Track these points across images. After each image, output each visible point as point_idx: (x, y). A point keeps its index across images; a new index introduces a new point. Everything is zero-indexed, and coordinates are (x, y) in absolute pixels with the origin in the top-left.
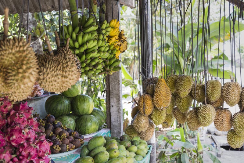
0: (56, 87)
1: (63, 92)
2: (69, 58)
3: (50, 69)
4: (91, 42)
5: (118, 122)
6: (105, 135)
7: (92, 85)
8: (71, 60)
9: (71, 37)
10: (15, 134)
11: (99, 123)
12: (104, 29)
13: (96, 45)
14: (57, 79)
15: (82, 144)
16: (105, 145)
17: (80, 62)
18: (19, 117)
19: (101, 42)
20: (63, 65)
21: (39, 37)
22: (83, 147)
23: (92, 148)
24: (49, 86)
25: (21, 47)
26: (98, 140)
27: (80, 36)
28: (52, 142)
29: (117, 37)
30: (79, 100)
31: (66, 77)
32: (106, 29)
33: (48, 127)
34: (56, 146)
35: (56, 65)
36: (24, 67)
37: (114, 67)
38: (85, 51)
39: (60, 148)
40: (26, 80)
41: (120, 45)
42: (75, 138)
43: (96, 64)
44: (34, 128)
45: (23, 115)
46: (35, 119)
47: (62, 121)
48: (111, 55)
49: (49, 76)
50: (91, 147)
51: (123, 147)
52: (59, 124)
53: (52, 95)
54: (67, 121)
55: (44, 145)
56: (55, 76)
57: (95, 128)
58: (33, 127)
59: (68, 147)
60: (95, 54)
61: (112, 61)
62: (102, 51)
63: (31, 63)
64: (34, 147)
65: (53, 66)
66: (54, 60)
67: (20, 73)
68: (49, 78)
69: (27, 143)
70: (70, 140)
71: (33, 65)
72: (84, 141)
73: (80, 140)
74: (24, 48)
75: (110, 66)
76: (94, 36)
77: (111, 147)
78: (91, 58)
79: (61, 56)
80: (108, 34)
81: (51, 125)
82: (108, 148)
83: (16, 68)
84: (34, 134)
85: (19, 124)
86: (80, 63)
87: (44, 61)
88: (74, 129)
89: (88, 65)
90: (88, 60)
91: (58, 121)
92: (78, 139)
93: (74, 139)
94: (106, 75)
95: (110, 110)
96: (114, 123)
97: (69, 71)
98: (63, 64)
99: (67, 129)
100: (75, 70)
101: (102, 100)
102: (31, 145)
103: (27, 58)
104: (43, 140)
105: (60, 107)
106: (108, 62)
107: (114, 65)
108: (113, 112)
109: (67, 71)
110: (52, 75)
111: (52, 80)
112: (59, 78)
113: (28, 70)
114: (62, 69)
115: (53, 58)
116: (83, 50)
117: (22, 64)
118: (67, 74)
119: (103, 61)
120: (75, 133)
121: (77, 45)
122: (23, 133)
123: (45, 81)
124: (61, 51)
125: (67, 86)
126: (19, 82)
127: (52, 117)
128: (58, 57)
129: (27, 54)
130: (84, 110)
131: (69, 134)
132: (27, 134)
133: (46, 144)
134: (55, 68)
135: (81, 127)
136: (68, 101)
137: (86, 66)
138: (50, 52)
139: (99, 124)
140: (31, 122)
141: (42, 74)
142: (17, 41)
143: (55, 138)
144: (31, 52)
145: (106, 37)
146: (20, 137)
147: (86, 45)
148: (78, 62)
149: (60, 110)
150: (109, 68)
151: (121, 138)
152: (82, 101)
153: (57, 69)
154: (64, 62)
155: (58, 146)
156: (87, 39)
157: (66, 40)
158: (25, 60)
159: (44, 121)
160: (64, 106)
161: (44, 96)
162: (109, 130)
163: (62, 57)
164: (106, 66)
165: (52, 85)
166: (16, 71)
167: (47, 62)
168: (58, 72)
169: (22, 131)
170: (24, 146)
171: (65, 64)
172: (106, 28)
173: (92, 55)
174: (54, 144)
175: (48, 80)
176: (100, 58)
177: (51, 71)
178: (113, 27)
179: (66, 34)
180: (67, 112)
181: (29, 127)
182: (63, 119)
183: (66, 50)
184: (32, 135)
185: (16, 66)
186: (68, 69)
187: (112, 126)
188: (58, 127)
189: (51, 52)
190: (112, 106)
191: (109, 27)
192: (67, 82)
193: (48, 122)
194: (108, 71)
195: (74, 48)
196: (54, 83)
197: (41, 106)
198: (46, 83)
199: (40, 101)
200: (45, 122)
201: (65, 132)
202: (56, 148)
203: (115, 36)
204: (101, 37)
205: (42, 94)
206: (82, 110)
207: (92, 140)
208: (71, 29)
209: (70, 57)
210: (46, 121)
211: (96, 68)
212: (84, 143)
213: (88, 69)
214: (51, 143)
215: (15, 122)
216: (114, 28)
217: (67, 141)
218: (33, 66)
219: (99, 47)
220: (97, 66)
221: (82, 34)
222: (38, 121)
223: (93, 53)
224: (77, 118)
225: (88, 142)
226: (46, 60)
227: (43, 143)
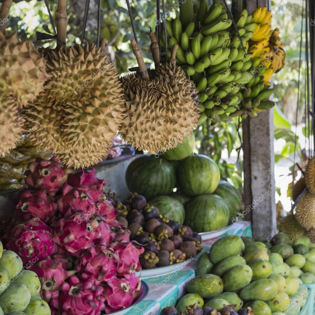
0: (154, 140)
1: (167, 150)
2: (179, 85)
3: (143, 107)
4: (219, 53)
5: (267, 209)
6: (241, 234)
7: (211, 136)
8: (183, 88)
9: (180, 43)
10: (73, 231)
11: (230, 209)
12: (241, 28)
13: (227, 58)
14: (157, 124)
15: (198, 252)
16: (244, 254)
17: (197, 92)
18: (80, 198)
19: (236, 52)
20: (167, 98)
21: (109, 42)
22: (201, 256)
23: (219, 259)
24: (140, 138)
25: (89, 62)
26: (230, 243)
27: (196, 42)
28: (143, 247)
29: (266, 43)
30: (192, 166)
31: (173, 122)
32: (246, 28)
33: (134, 218)
34: (149, 255)
35: (154, 98)
36: (97, 103)
37: (261, 102)
38: (206, 69)
39: (157, 257)
40: (101, 128)
41: (272, 59)
42: (186, 239)
43: (227, 96)
44: (108, 220)
45: (87, 195)
46: (110, 202)
47: (158, 205)
48: (255, 78)
49: (142, 119)
50: (217, 257)
51: (278, 258)
52: (155, 212)
53: (139, 156)
54: (168, 206)
55: (127, 253)
56: (153, 119)
57: (223, 220)
58: (106, 219)
59: (173, 256)
60: (226, 77)
61: (258, 91)
62: (238, 71)
63: (109, 94)
64: (110, 256)
65: (148, 101)
66: (151, 89)
67: (89, 114)
68: (142, 124)
69: (95, 248)
70: (176, 242)
71: (114, 99)
72: (203, 245)
73: (194, 243)
74: (95, 65)
75: (254, 99)
76: (224, 40)
77: (255, 257)
78: (217, 85)
79: (164, 80)
80: (250, 36)
81: (139, 213)
82: (249, 258)
83: (80, 105)
84: (109, 231)
85: (80, 211)
86: (198, 94)
87: (132, 89)
88: (183, 221)
89: (213, 98)
90: (212, 87)
91: (153, 207)
92: (191, 240)
93: (184, 241)
94: (245, 116)
95: (250, 185)
96: (258, 211)
97: (180, 110)
98: (168, 96)
99: (170, 221)
100: (191, 108)
101: (230, 166)
102: (104, 252)
103: (102, 85)
104: (127, 243)
105: (155, 179)
106: (249, 93)
107: (262, 98)
108: (257, 189)
109: (177, 110)
110: (147, 118)
111: (148, 128)
112: (160, 124)
113: (104, 109)
114: (165, 106)
115: (149, 85)
116: (202, 68)
117: (93, 97)
118: (175, 115)
119: (240, 91)
120: (185, 229)
121: (190, 58)
122: (89, 229)
123: (133, 128)
124: (162, 71)
125: (175, 138)
126: (87, 132)
127: (141, 199)
128: (158, 82)
129: (102, 77)
130: (200, 185)
131: (174, 231)
132: (96, 231)
133: (132, 250)
134: (151, 103)
135: (194, 219)
136: (171, 167)
137: (207, 100)
138: (142, 73)
139: (231, 213)
140: (102, 208)
141: (127, 116)
142: (82, 51)
143: (148, 240)
144: (110, 73)
145: (247, 42)
146: (83, 237)
147: (209, 58)
148: (194, 92)
149: (155, 185)
150: (250, 103)
151: (274, 240)
152: (197, 167)
153: (156, 107)
154: (169, 93)
155: (154, 255)
156: (211, 47)
157: (171, 49)
158: (98, 89)
159: (126, 206)
160: (163, 178)
161: (123, 157)
162: (248, 224)
163: (166, 82)
164: (246, 100)
165: (147, 138)
166: (81, 111)
167: (138, 92)
168: (159, 112)
169: (86, 226)
170: (90, 254)
171: (171, 95)
172: (247, 24)
173: (220, 78)
174: (147, 250)
175: (139, 128)
176: (234, 83)
177: (145, 111)
178: (258, 23)
179: (169, 37)
180: (168, 188)
181: (99, 219)
182: (160, 202)
183: (172, 70)
184: (105, 233)
185: (80, 101)
186: (178, 106)
187: (254, 217)
188: (152, 218)
189: (144, 73)
190: (256, 178)
191: (252, 23)
192: (175, 131)
193: (132, 208)
194: (249, 110)
195: (185, 65)
196: (151, 133)
197: (118, 178)
198: (135, 132)
199: (116, 168)
200: (127, 208)
201: (166, 228)
202: (150, 257)
203: (263, 39)
204: (237, 43)
205: (120, 153)
206: (197, 185)
207: (219, 243)
208: (178, 26)
209: (180, 82)
210: (128, 206)
211: (227, 105)
212: (202, 249)
213: (211, 105)
214: (141, 248)
215: (73, 208)
216: (260, 24)
217: (171, 244)
218: (114, 101)
219: (233, 63)
220: (230, 100)
221: (200, 36)
222: (115, 206)
223: (221, 74)
224: (187, 200)
225: (210, 246)
226: (136, 89)
227: (126, 249)
